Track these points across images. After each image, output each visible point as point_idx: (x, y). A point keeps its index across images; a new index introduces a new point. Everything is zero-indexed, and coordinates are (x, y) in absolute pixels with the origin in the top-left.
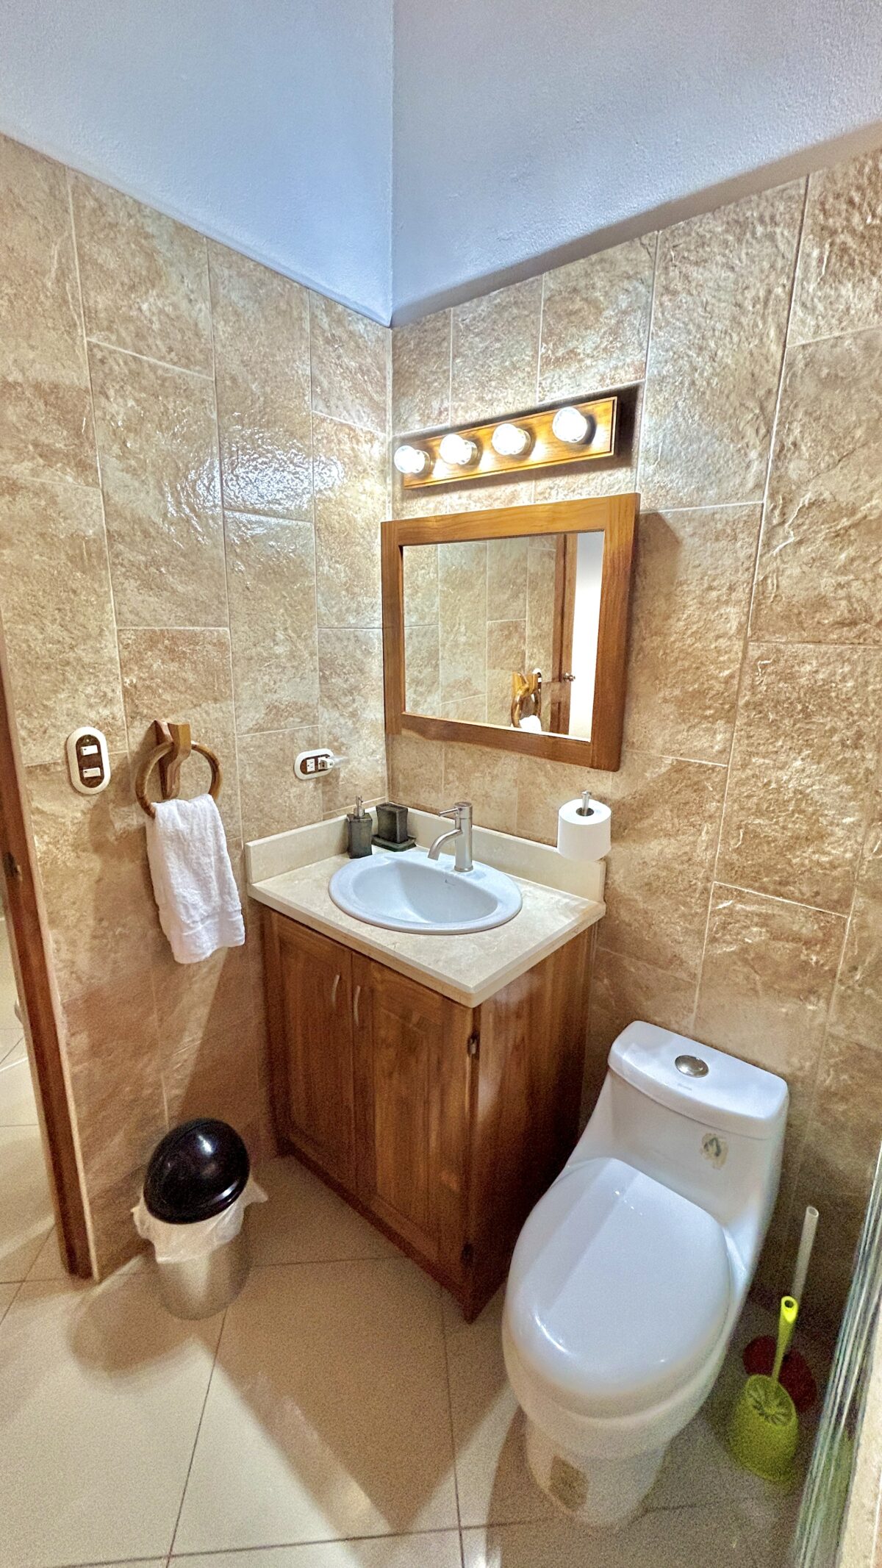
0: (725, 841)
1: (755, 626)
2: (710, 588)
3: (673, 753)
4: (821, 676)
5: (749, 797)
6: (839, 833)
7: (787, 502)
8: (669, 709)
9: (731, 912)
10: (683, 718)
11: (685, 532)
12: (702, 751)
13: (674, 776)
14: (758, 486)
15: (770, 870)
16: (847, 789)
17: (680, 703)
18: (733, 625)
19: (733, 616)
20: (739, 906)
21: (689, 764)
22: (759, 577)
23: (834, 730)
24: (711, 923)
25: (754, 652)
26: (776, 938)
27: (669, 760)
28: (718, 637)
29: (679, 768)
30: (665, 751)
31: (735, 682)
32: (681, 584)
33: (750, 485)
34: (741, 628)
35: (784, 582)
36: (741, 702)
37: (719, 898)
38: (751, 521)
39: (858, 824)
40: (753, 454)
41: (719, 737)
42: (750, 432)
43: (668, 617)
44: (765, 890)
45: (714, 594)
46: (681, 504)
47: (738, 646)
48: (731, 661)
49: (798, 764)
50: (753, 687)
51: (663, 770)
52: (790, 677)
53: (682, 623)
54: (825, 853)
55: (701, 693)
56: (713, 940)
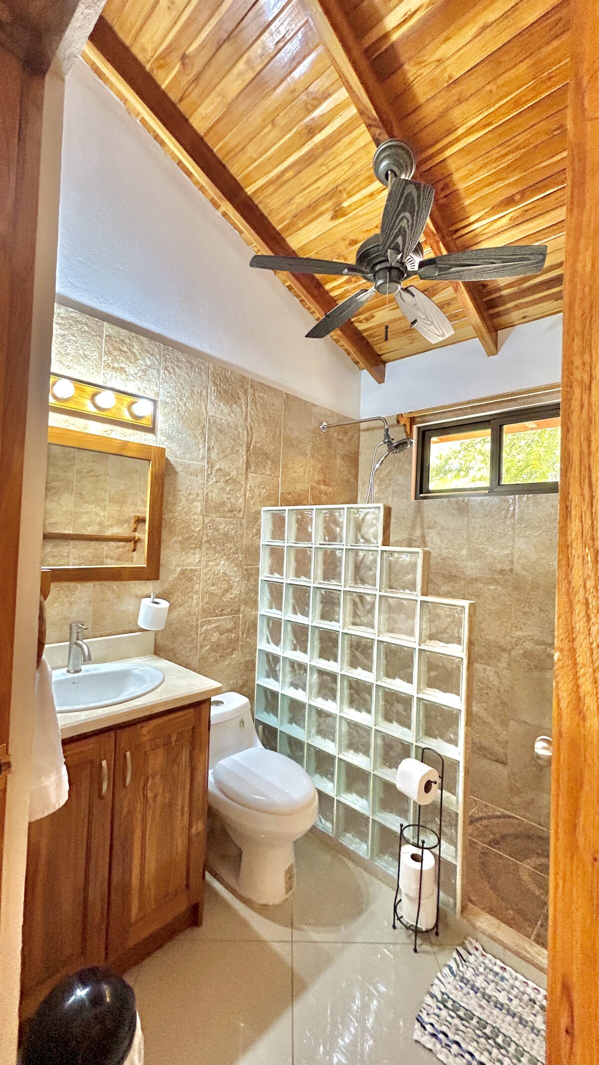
0: (202, 600)
1: (206, 511)
2: (190, 494)
3: (180, 566)
4: (226, 529)
5: (209, 579)
6: (235, 584)
7: (212, 466)
8: (177, 546)
9: (206, 630)
10: (183, 549)
11: (179, 469)
12: (191, 563)
13: (181, 577)
14: (203, 458)
15: (218, 606)
16: (236, 568)
17: (181, 543)
18: (199, 510)
19: (198, 506)
20: (210, 627)
21: (186, 570)
22: (205, 492)
23: (231, 548)
24: (200, 639)
25: (206, 521)
26: (222, 634)
27: (179, 569)
28: (194, 514)
29: (183, 572)
30: (178, 565)
31: (201, 532)
32: (179, 491)
33: (201, 457)
34: (202, 511)
35: (214, 495)
36: (203, 541)
37: (202, 626)
38: (202, 470)
39: (239, 581)
40: (201, 446)
41: (197, 556)
42: (199, 437)
43: (175, 504)
44: (217, 616)
45: (191, 497)
46: (176, 457)
47: (201, 518)
48: (199, 524)
49: (222, 562)
50: (207, 534)
51: (177, 574)
52: (217, 530)
53: (180, 508)
54: (233, 594)
55: (190, 538)
56: (201, 647)
